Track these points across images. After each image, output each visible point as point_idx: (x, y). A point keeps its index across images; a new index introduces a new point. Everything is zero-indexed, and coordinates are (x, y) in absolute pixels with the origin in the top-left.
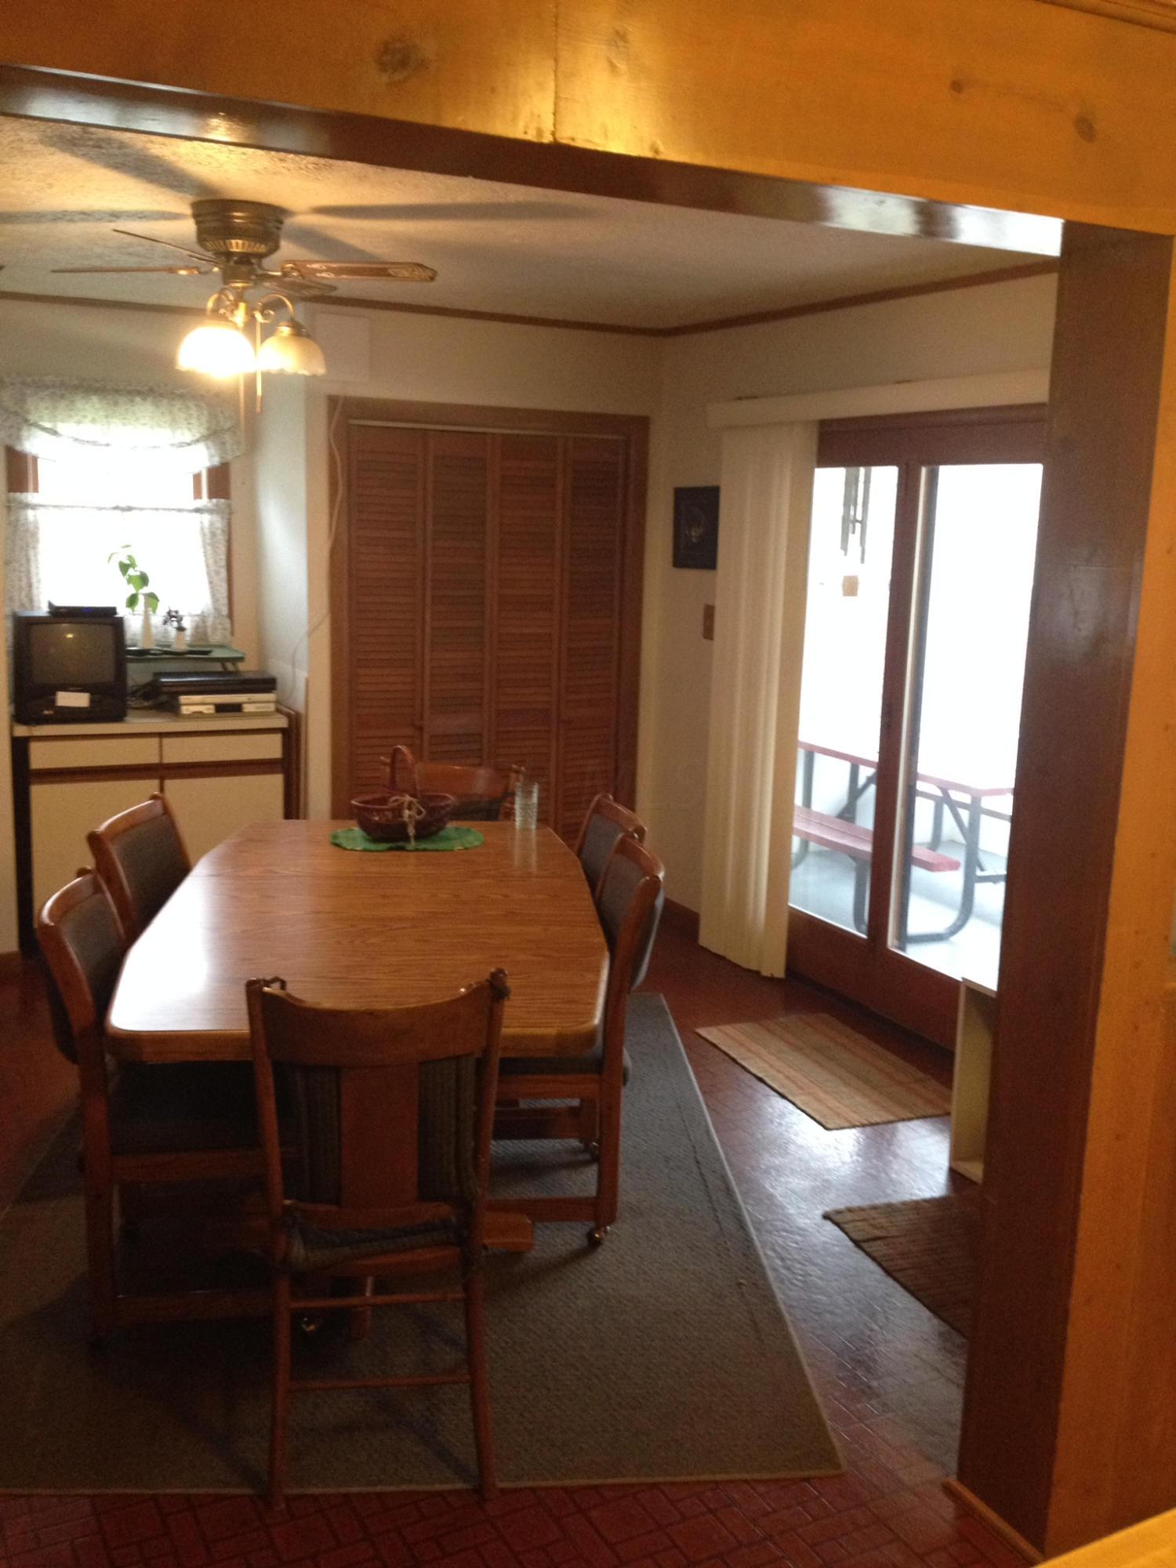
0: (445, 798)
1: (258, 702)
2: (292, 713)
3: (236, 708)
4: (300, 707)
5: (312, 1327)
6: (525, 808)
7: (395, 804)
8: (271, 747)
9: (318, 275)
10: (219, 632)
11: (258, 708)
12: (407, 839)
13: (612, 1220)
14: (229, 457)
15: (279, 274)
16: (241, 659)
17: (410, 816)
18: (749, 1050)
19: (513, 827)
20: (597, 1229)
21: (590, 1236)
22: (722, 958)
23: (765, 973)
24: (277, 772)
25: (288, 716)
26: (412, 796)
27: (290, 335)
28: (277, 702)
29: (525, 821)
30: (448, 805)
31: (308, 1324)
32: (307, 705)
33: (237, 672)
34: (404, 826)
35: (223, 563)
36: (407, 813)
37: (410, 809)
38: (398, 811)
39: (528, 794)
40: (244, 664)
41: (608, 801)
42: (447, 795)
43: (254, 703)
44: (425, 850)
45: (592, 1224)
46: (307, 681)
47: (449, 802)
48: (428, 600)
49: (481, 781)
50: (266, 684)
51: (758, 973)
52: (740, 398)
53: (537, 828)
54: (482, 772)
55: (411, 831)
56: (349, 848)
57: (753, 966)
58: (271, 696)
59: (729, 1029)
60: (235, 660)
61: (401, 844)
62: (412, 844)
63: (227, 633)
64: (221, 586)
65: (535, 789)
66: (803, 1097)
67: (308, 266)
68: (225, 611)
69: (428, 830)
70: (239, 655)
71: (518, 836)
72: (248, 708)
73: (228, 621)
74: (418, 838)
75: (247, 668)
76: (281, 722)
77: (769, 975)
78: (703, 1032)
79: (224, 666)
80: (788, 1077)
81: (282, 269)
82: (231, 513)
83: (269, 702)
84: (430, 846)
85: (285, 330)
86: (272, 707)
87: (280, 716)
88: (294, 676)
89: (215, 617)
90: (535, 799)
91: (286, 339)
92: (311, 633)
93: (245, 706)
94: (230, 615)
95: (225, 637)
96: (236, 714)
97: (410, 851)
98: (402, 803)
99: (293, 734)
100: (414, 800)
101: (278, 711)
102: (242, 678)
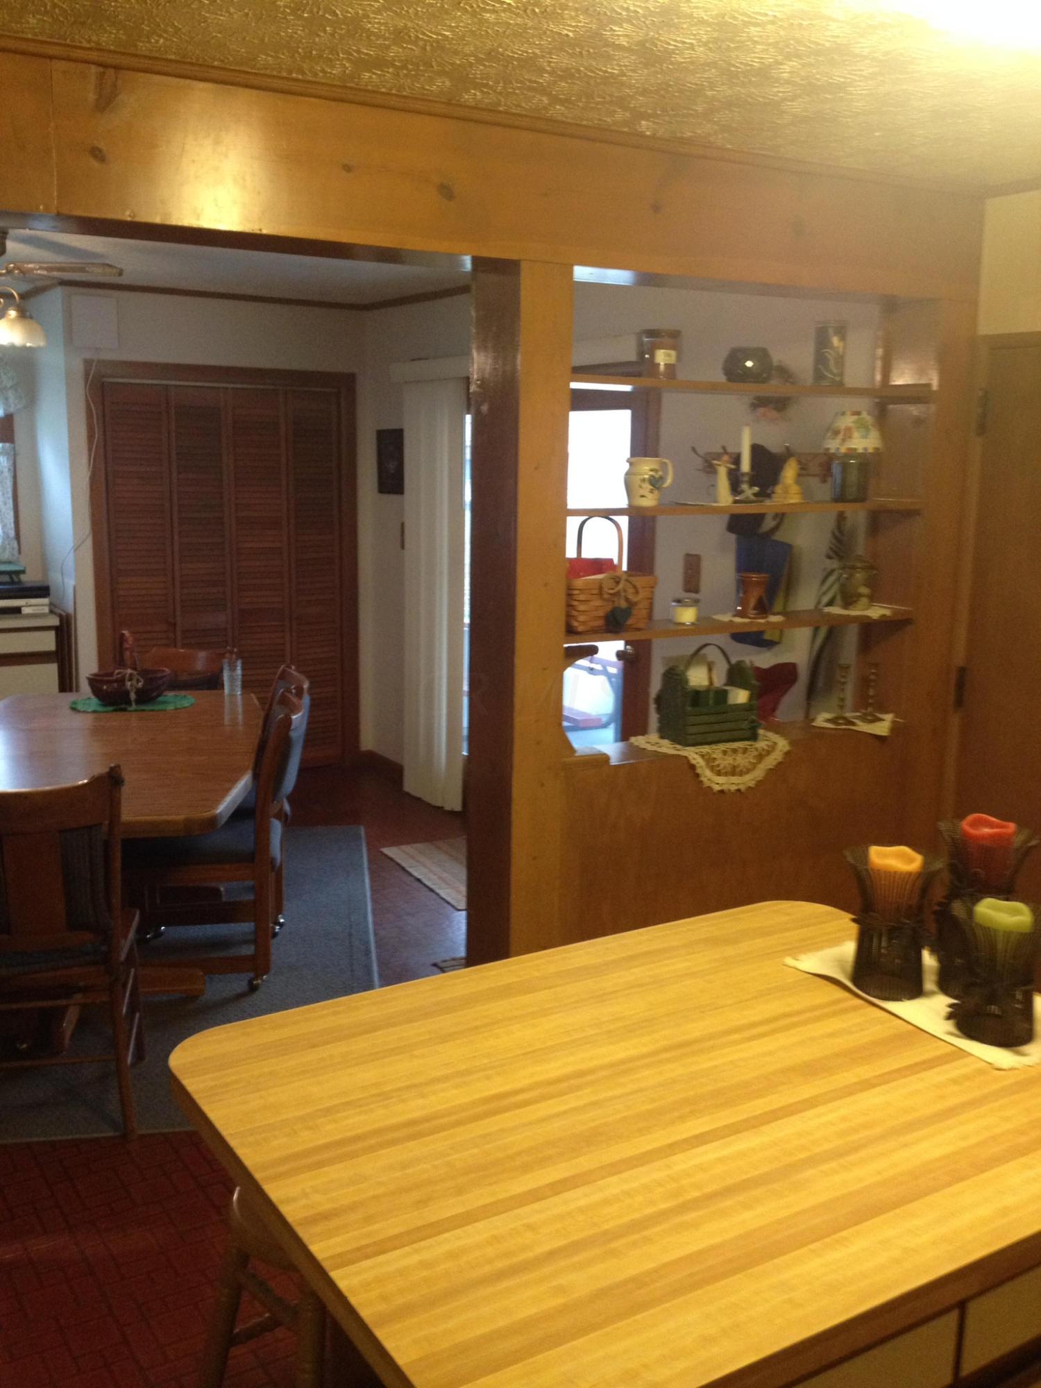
0: (163, 671)
1: (36, 605)
2: (64, 614)
3: (17, 611)
4: (71, 611)
5: (25, 1046)
6: (233, 678)
7: (119, 676)
8: (47, 642)
9: (35, 272)
10: (7, 552)
11: (34, 610)
12: (129, 703)
13: (266, 970)
14: (12, 410)
15: (4, 271)
16: (23, 572)
17: (131, 685)
18: (418, 861)
19: (222, 695)
20: (256, 978)
21: (250, 982)
22: (419, 799)
23: (448, 808)
24: (53, 662)
25: (61, 616)
26: (132, 669)
27: (17, 317)
28: (51, 604)
29: (232, 689)
30: (164, 677)
31: (22, 1043)
32: (75, 609)
33: (20, 582)
34: (127, 693)
35: (10, 494)
36: (129, 684)
37: (130, 680)
38: (121, 681)
39: (233, 669)
40: (26, 575)
41: (290, 670)
42: (164, 669)
43: (30, 606)
44: (143, 710)
45: (251, 975)
46: (75, 588)
47: (165, 674)
48: (176, 521)
49: (201, 661)
50: (42, 591)
51: (441, 808)
52: (413, 360)
53: (242, 695)
54: (202, 655)
55: (133, 696)
56: (82, 710)
57: (439, 804)
58: (45, 601)
59: (407, 848)
60: (18, 573)
61: (123, 706)
62: (134, 707)
63: (16, 552)
64: (8, 514)
65: (239, 663)
66: (449, 891)
67: (26, 266)
68: (12, 533)
69: (146, 697)
70: (22, 569)
71: (227, 699)
72: (26, 611)
73: (15, 544)
74: (138, 702)
75: (28, 579)
76: (55, 621)
77: (450, 809)
78: (386, 851)
79: (11, 578)
80: (440, 878)
81: (7, 268)
82: (15, 455)
83: (43, 605)
84: (150, 708)
85: (12, 313)
86: (46, 610)
87: (54, 616)
88: (63, 583)
89: (4, 539)
90: (239, 671)
91: (13, 321)
92: (76, 549)
93: (23, 609)
94: (18, 536)
95: (13, 555)
96: (18, 615)
97: (131, 711)
98: (125, 675)
99: (64, 630)
100: (135, 673)
101: (51, 612)
102: (24, 586)
